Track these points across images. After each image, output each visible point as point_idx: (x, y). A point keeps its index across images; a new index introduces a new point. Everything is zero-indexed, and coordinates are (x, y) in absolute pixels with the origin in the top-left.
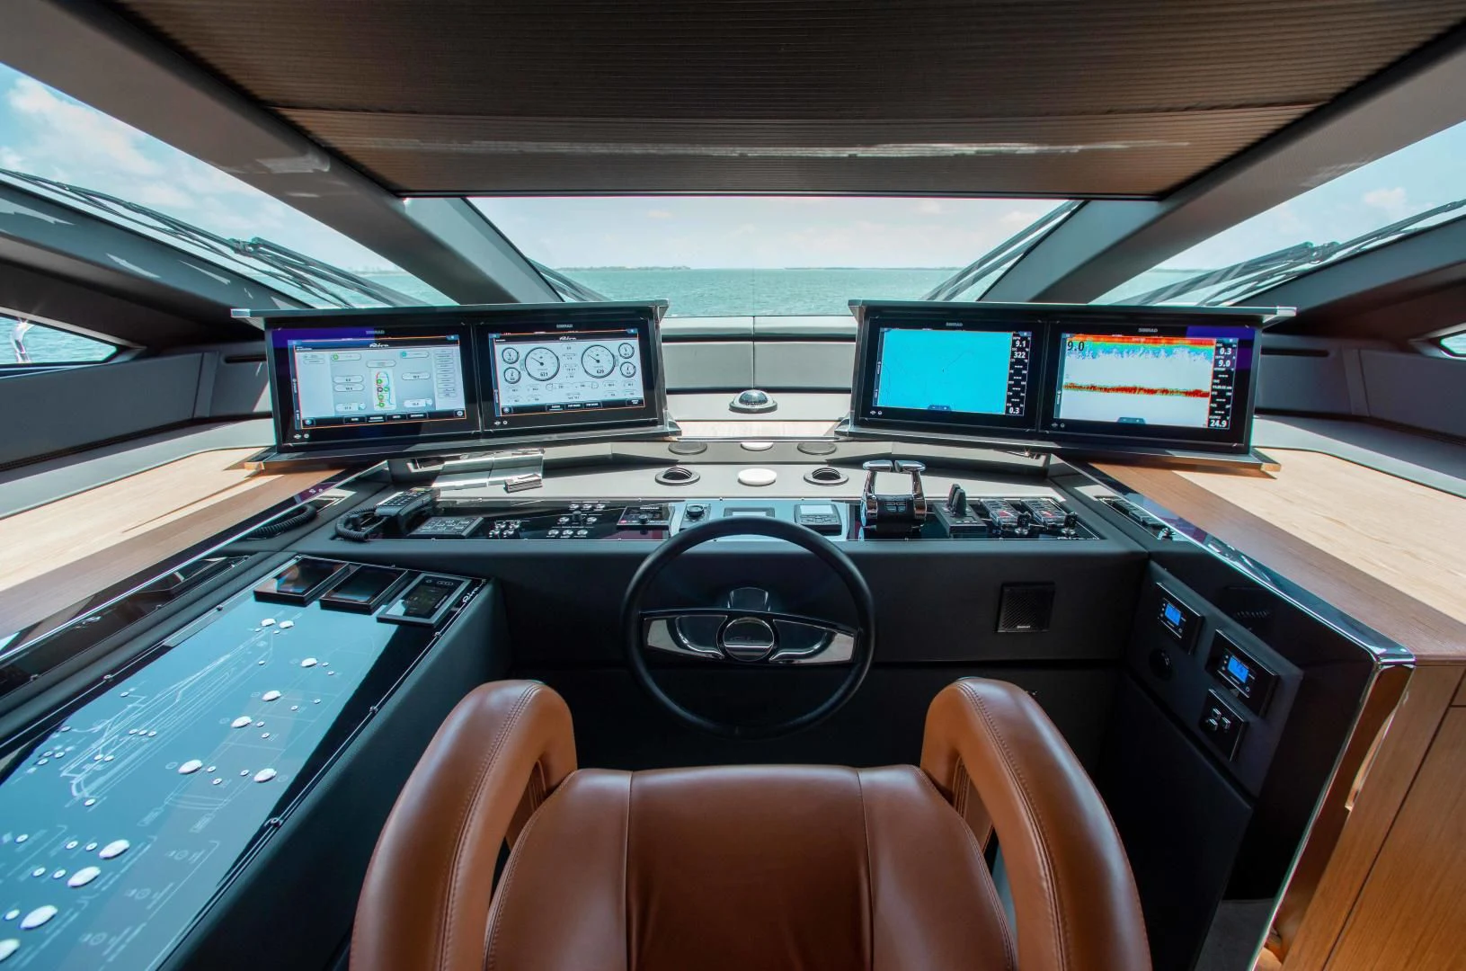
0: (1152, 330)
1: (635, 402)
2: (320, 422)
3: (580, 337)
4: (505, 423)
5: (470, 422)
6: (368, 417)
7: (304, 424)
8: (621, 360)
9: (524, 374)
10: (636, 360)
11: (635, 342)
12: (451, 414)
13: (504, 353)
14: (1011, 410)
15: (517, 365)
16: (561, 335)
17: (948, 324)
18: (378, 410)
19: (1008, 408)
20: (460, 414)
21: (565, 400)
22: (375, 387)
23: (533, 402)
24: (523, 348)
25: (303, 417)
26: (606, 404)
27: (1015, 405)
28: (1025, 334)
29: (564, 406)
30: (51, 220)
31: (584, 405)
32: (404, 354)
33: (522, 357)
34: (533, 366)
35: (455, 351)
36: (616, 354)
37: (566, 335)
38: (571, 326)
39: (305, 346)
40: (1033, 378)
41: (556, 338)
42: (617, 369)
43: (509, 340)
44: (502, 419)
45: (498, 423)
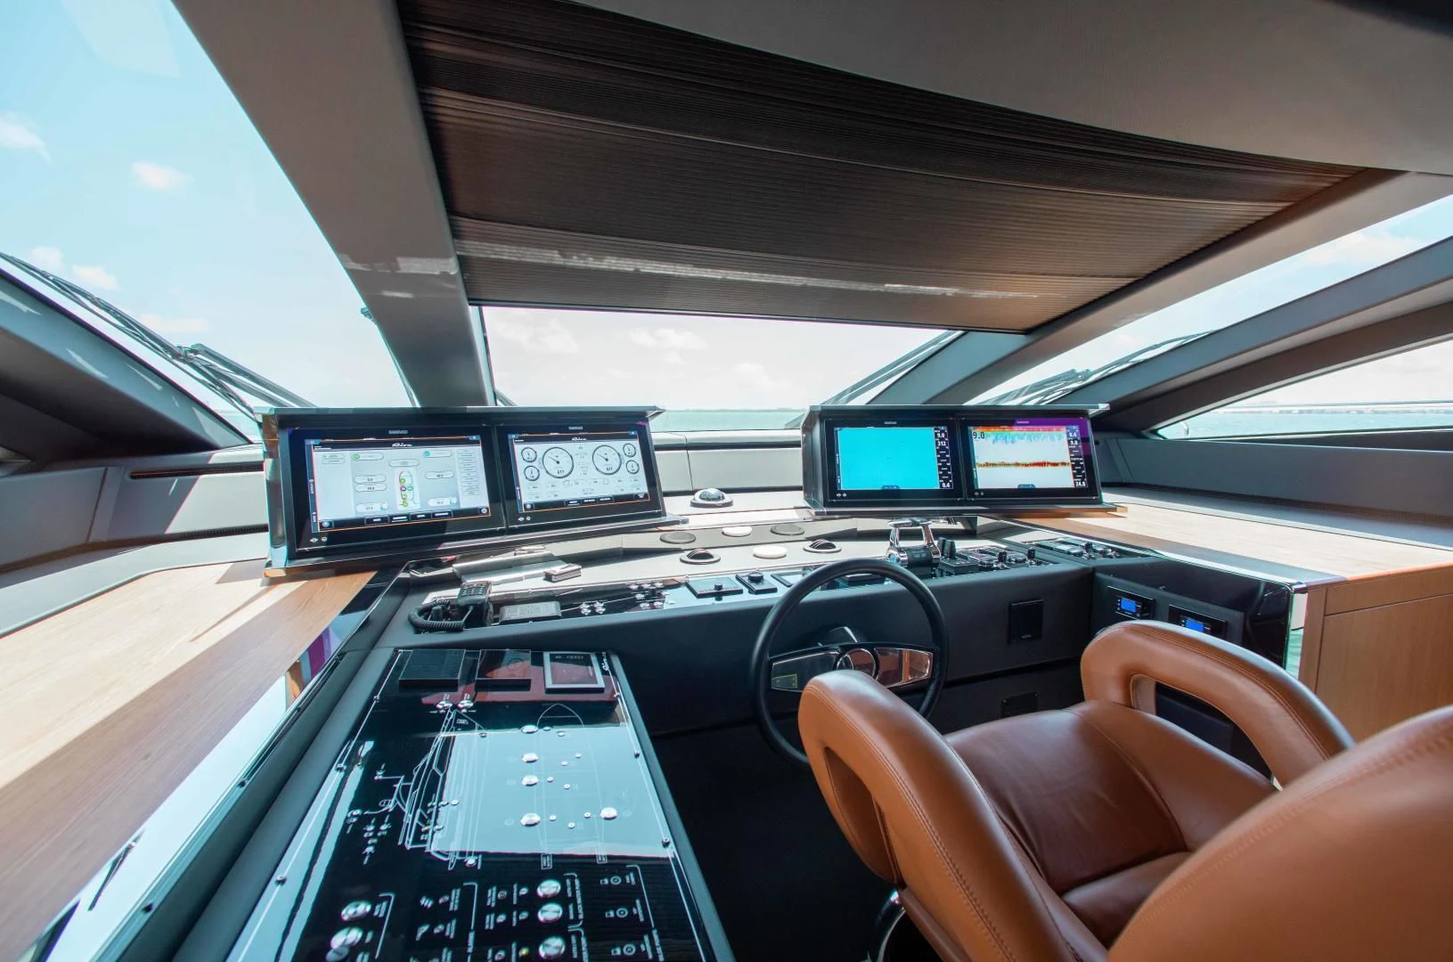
1: (641, 496)
2: (339, 523)
3: (590, 438)
4: (528, 518)
5: (494, 519)
6: (391, 517)
7: (322, 527)
8: (627, 459)
9: (543, 472)
10: (639, 458)
11: (636, 443)
12: (476, 511)
13: (524, 453)
14: (944, 485)
15: (536, 464)
16: (573, 438)
17: (886, 423)
18: (401, 509)
19: (941, 484)
20: (484, 511)
21: (580, 496)
22: (398, 486)
23: (552, 498)
24: (540, 448)
25: (321, 518)
26: (617, 498)
27: (946, 481)
28: (943, 428)
29: (581, 502)
31: (597, 500)
32: (427, 452)
33: (539, 456)
34: (550, 465)
35: (476, 452)
36: (622, 453)
37: (578, 437)
38: (581, 428)
39: (323, 445)
40: (955, 459)
41: (568, 439)
42: (624, 466)
43: (527, 440)
44: (525, 515)
45: (521, 519)
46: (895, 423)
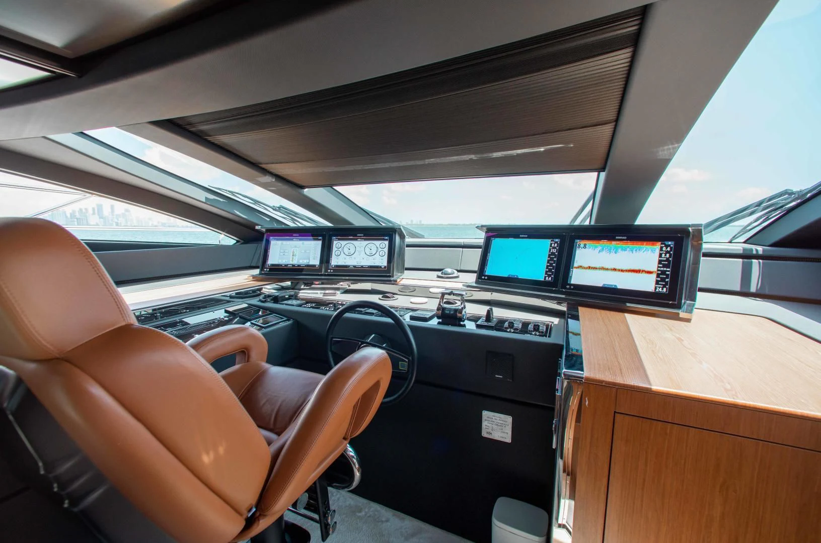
0: (623, 238)
1: (383, 267)
2: (273, 265)
3: (365, 240)
5: (320, 269)
7: (269, 266)
9: (342, 253)
10: (386, 250)
11: (387, 243)
12: (314, 266)
13: (337, 244)
14: (547, 278)
15: (340, 249)
16: (358, 239)
17: (521, 236)
18: (291, 263)
19: (545, 277)
20: (317, 266)
21: (355, 264)
22: (292, 254)
23: (343, 264)
24: (343, 243)
25: (269, 263)
26: (371, 267)
27: (549, 276)
28: (557, 240)
29: (355, 266)
30: (222, 200)
31: (362, 267)
32: (303, 243)
33: (343, 246)
34: (346, 250)
35: (320, 243)
36: (378, 246)
37: (360, 239)
38: (362, 235)
39: (275, 239)
40: (559, 263)
41: (356, 240)
42: (378, 253)
43: (339, 239)
44: (331, 270)
45: (329, 271)
46: (526, 236)
